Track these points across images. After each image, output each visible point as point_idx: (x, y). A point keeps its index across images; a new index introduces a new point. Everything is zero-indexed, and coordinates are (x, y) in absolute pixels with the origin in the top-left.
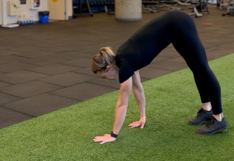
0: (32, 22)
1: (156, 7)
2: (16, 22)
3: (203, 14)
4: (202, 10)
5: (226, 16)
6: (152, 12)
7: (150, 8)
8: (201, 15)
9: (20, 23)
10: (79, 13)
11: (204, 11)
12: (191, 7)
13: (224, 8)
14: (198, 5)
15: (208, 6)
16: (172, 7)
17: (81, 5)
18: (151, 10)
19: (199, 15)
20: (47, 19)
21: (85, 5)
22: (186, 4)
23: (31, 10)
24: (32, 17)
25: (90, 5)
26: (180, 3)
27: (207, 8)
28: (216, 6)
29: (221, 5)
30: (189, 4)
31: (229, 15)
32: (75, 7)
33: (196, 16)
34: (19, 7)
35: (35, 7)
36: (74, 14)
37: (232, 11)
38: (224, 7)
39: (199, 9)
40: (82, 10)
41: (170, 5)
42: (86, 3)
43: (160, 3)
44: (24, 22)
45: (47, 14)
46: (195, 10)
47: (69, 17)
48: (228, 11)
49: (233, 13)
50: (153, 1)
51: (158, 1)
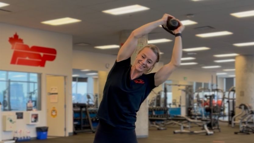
0: (29, 138)
1: (163, 124)
2: (12, 138)
3: (214, 132)
4: (213, 128)
5: (239, 134)
6: (159, 129)
7: (157, 124)
8: (212, 132)
9: (16, 139)
10: (81, 130)
11: (215, 129)
12: (200, 124)
13: (237, 126)
14: (209, 122)
15: (220, 123)
16: (180, 124)
17: (82, 121)
18: (158, 126)
19: (209, 132)
20: (46, 135)
21: (86, 121)
22: (196, 121)
23: (28, 125)
24: (29, 133)
25: (92, 120)
26: (190, 120)
27: (218, 126)
28: (227, 124)
29: (233, 122)
30: (200, 121)
31: (242, 134)
32: (76, 123)
33: (207, 134)
34: (15, 122)
35: (32, 122)
36: (75, 131)
37: (245, 129)
38: (236, 124)
39: (210, 126)
40: (83, 126)
41: (179, 121)
42: (88, 119)
43: (168, 119)
44: (21, 138)
45: (46, 129)
46: (206, 127)
47: (70, 133)
48: (241, 129)
49: (246, 131)
50: (160, 117)
51: (165, 117)
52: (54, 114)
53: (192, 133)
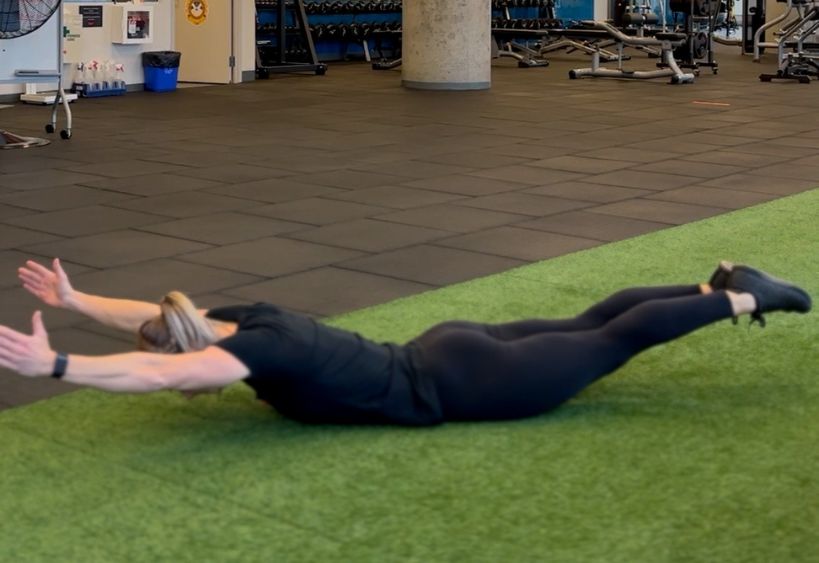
0: (120, 86)
1: (537, 48)
2: (69, 85)
3: (697, 75)
4: (695, 61)
5: (774, 80)
6: (523, 65)
7: (515, 50)
8: (690, 76)
9: (80, 88)
10: (279, 63)
11: (701, 65)
14: (680, 43)
15: (715, 47)
16: (591, 49)
17: (284, 37)
18: (520, 57)
19: (682, 75)
20: (174, 78)
21: (297, 38)
22: (642, 39)
23: (118, 45)
24: (121, 69)
25: (314, 34)
26: (621, 35)
27: (711, 55)
28: (739, 50)
29: (758, 43)
30: (652, 39)
31: (784, 80)
32: (263, 42)
33: (675, 81)
35: (130, 36)
36: (260, 66)
37: (795, 65)
38: (767, 51)
39: (684, 56)
40: (285, 51)
41: (586, 41)
42: (302, 29)
43: (553, 34)
44: (96, 85)
45: (172, 60)
46: (671, 58)
47: (246, 74)
48: (782, 67)
49: (797, 72)
50: (528, 27)
51: (542, 27)
52: (197, 12)
53: (627, 76)
